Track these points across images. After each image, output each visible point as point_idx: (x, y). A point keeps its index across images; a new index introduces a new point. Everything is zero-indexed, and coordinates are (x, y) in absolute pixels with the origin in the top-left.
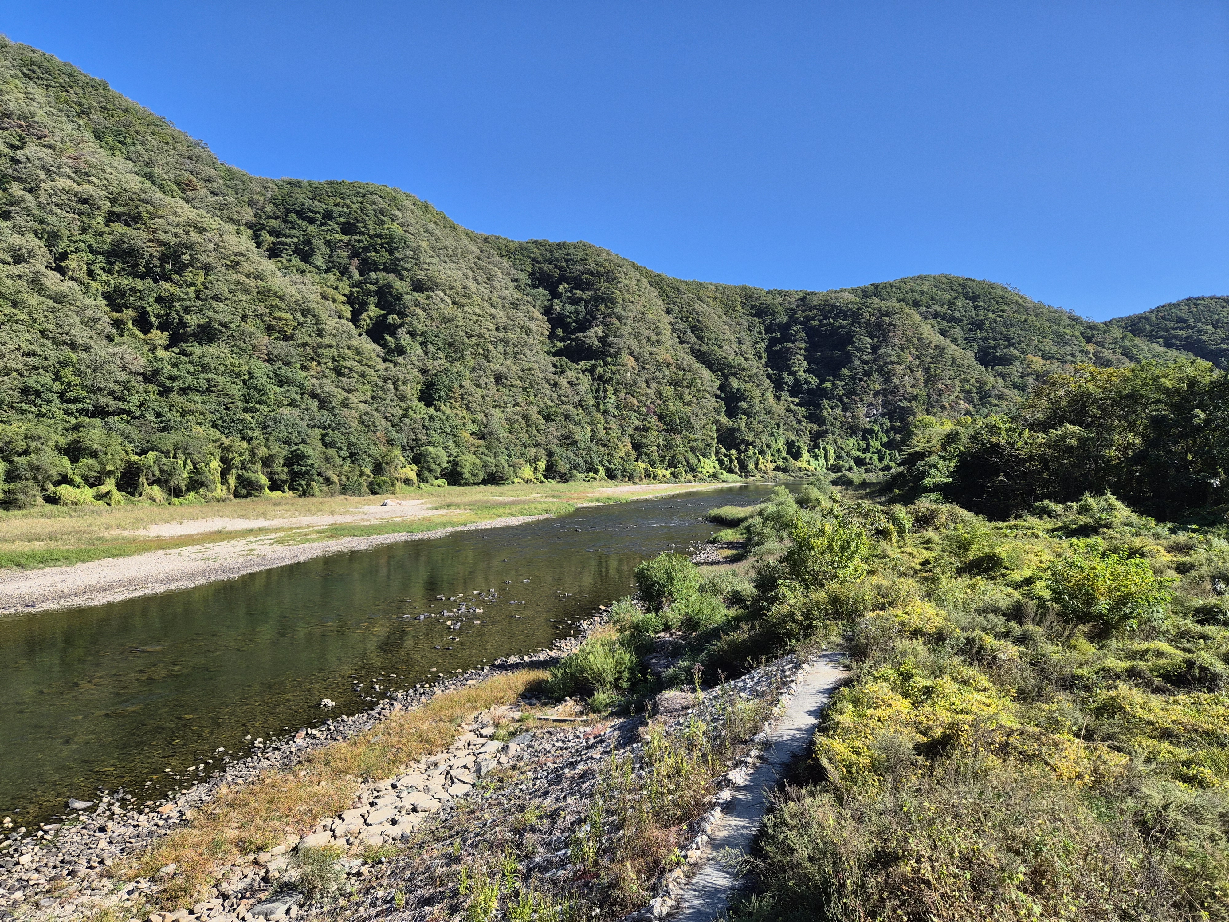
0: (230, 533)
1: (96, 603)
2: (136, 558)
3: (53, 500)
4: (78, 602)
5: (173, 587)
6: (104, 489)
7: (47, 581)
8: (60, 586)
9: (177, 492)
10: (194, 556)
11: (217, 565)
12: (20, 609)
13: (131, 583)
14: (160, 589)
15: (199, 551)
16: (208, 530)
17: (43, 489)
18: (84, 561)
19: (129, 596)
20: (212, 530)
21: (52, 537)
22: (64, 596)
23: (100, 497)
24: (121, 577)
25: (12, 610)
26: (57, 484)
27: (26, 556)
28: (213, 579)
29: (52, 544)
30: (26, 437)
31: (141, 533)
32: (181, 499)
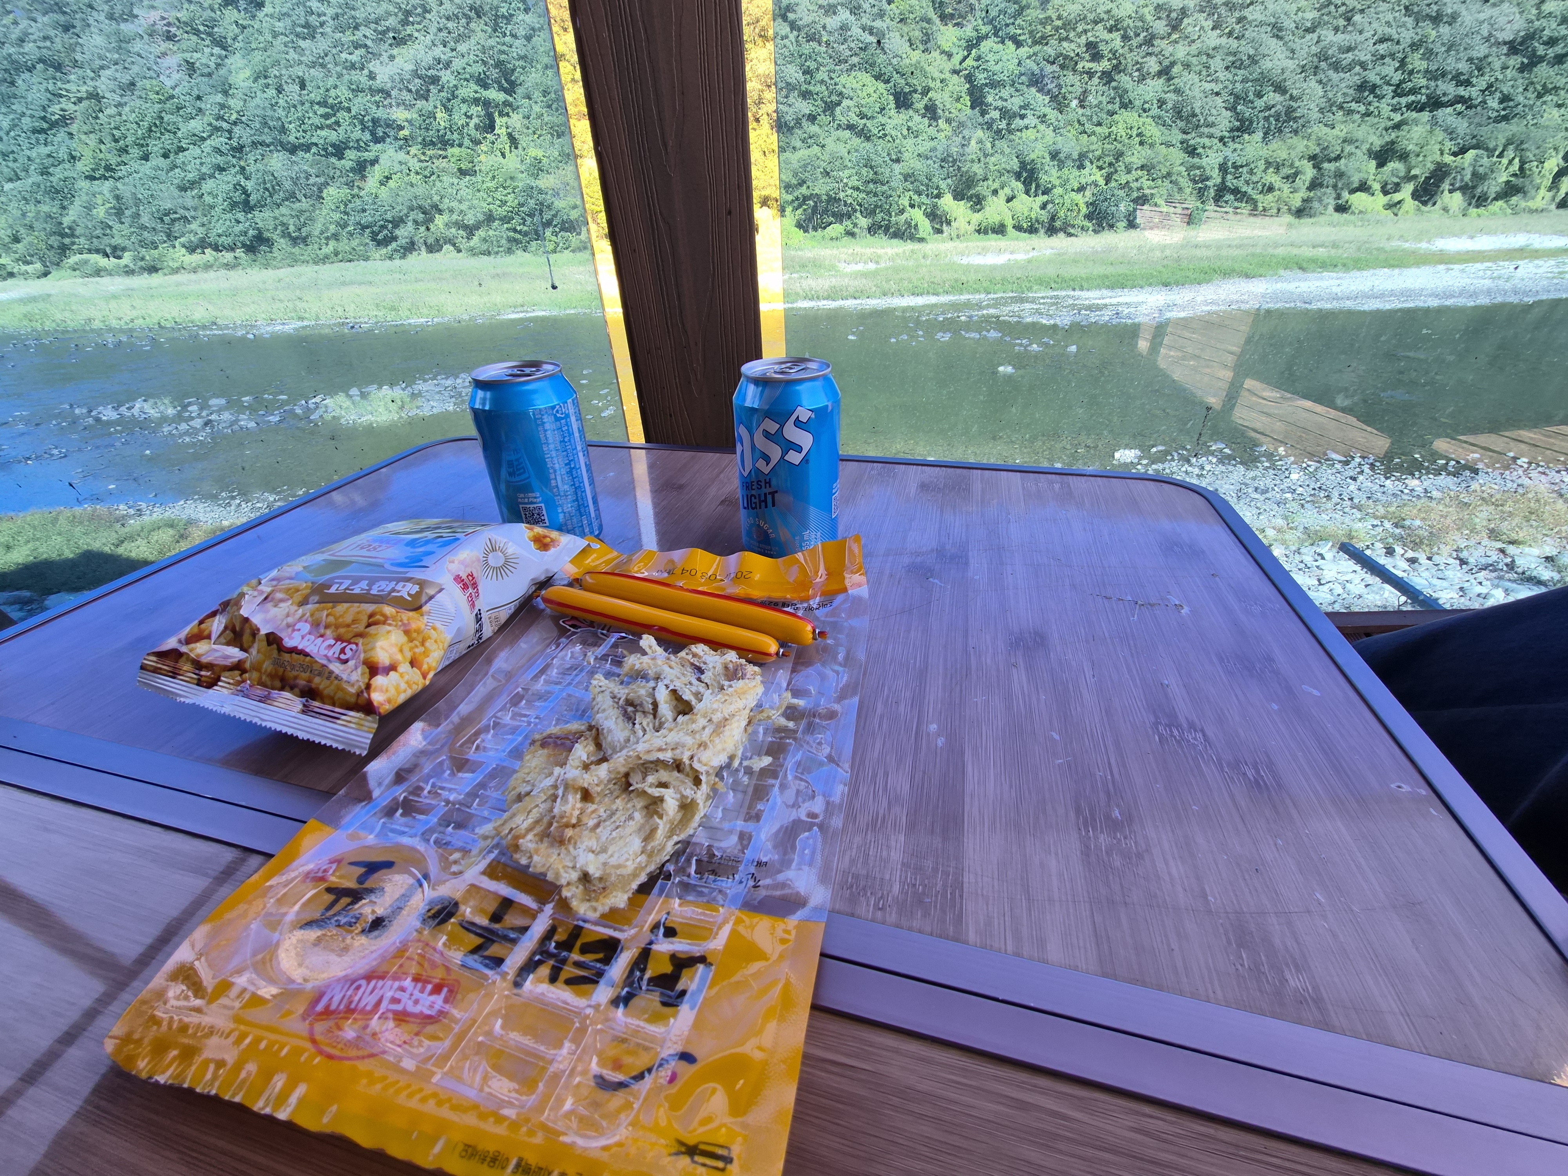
0: (1537, 251)
1: (1366, 308)
2: (1413, 271)
4: (1349, 304)
6: (1397, 197)
8: (1335, 289)
9: (1481, 201)
10: (1481, 273)
11: (1508, 286)
15: (1489, 268)
16: (1505, 246)
17: (1339, 197)
18: (1359, 269)
20: (1511, 247)
21: (1335, 245)
22: (1337, 298)
23: (1390, 206)
26: (1353, 191)
27: (1309, 260)
28: (1499, 299)
29: (1333, 251)
31: (1424, 245)
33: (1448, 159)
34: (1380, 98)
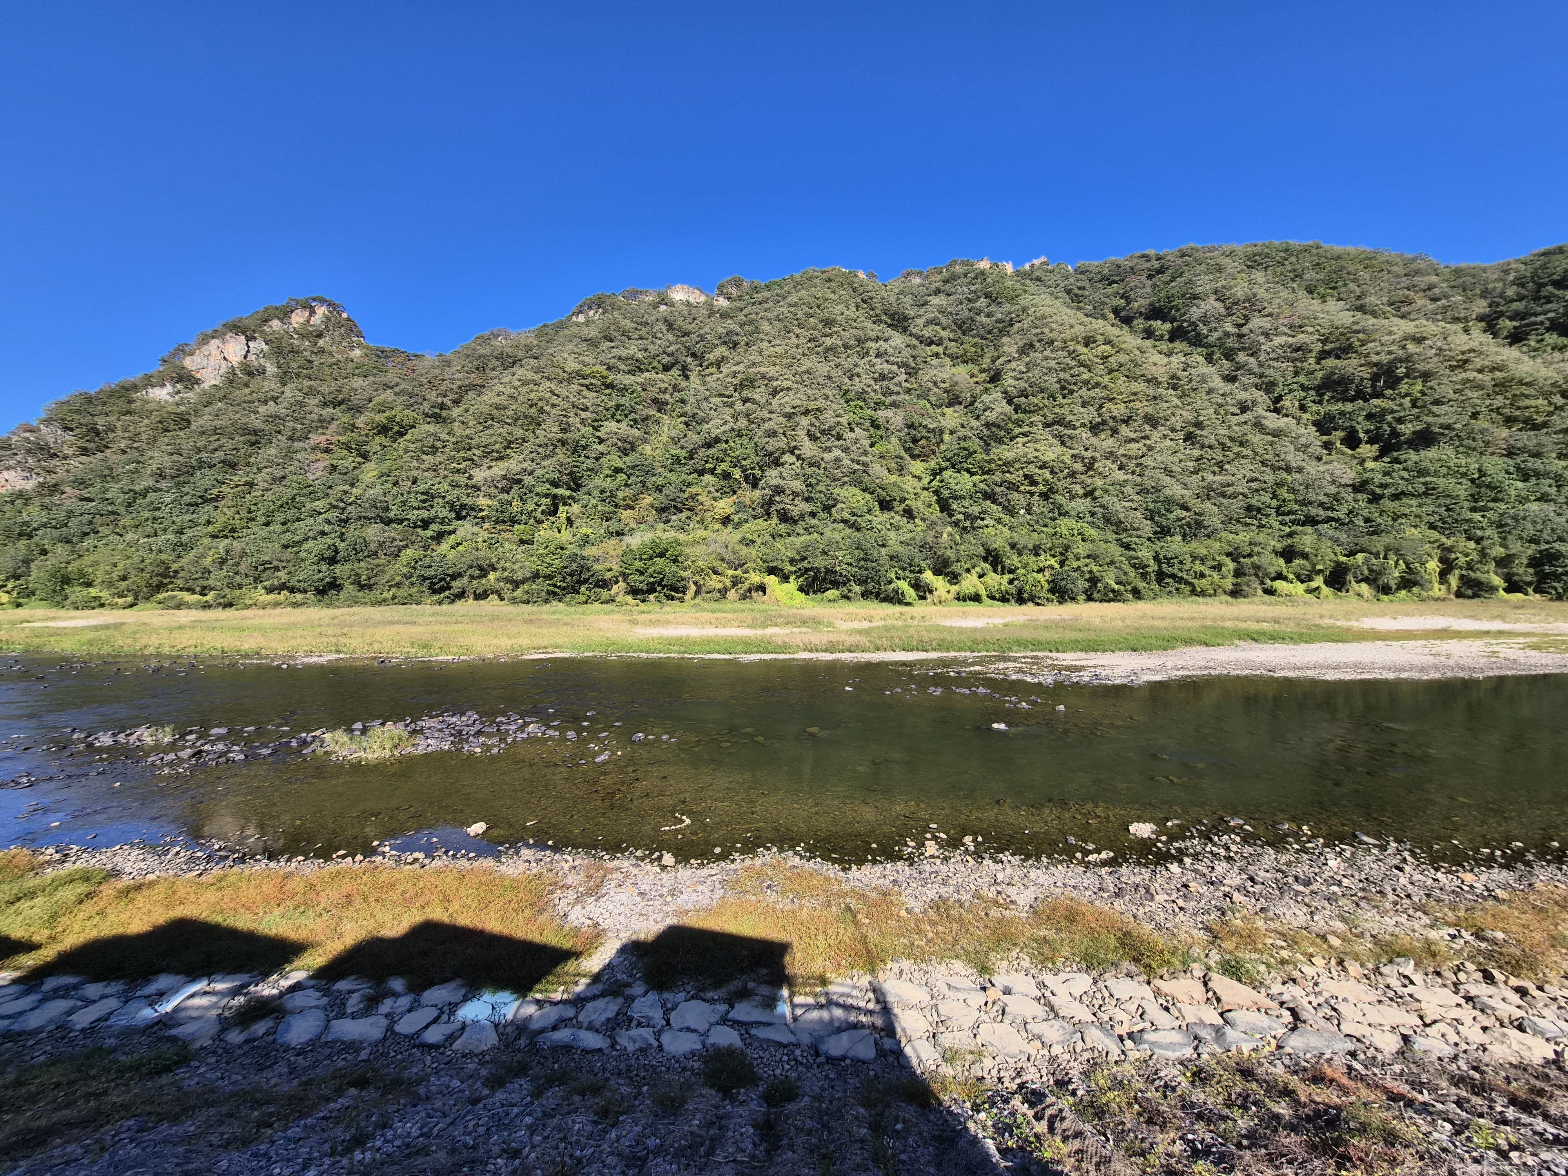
0: (1459, 632)
1: (1327, 677)
2: (1354, 646)
3: (1270, 592)
4: (1311, 674)
5: (1404, 675)
6: (1314, 585)
7: (1280, 654)
8: (1292, 660)
9: (1386, 590)
10: (1420, 650)
11: (1451, 662)
12: (1264, 672)
13: (1357, 666)
14: (1391, 676)
15: (1425, 646)
16: (1428, 627)
17: (1262, 583)
18: (1306, 642)
19: (1359, 677)
20: (1434, 628)
21: (1276, 621)
22: (1296, 668)
23: (1309, 591)
24: (1346, 659)
25: (1258, 672)
26: (1273, 579)
27: (1257, 632)
28: (1449, 674)
29: (1277, 626)
30: (1250, 544)
31: (1355, 624)
32: (1391, 597)
33: (1343, 559)
34: (1267, 516)
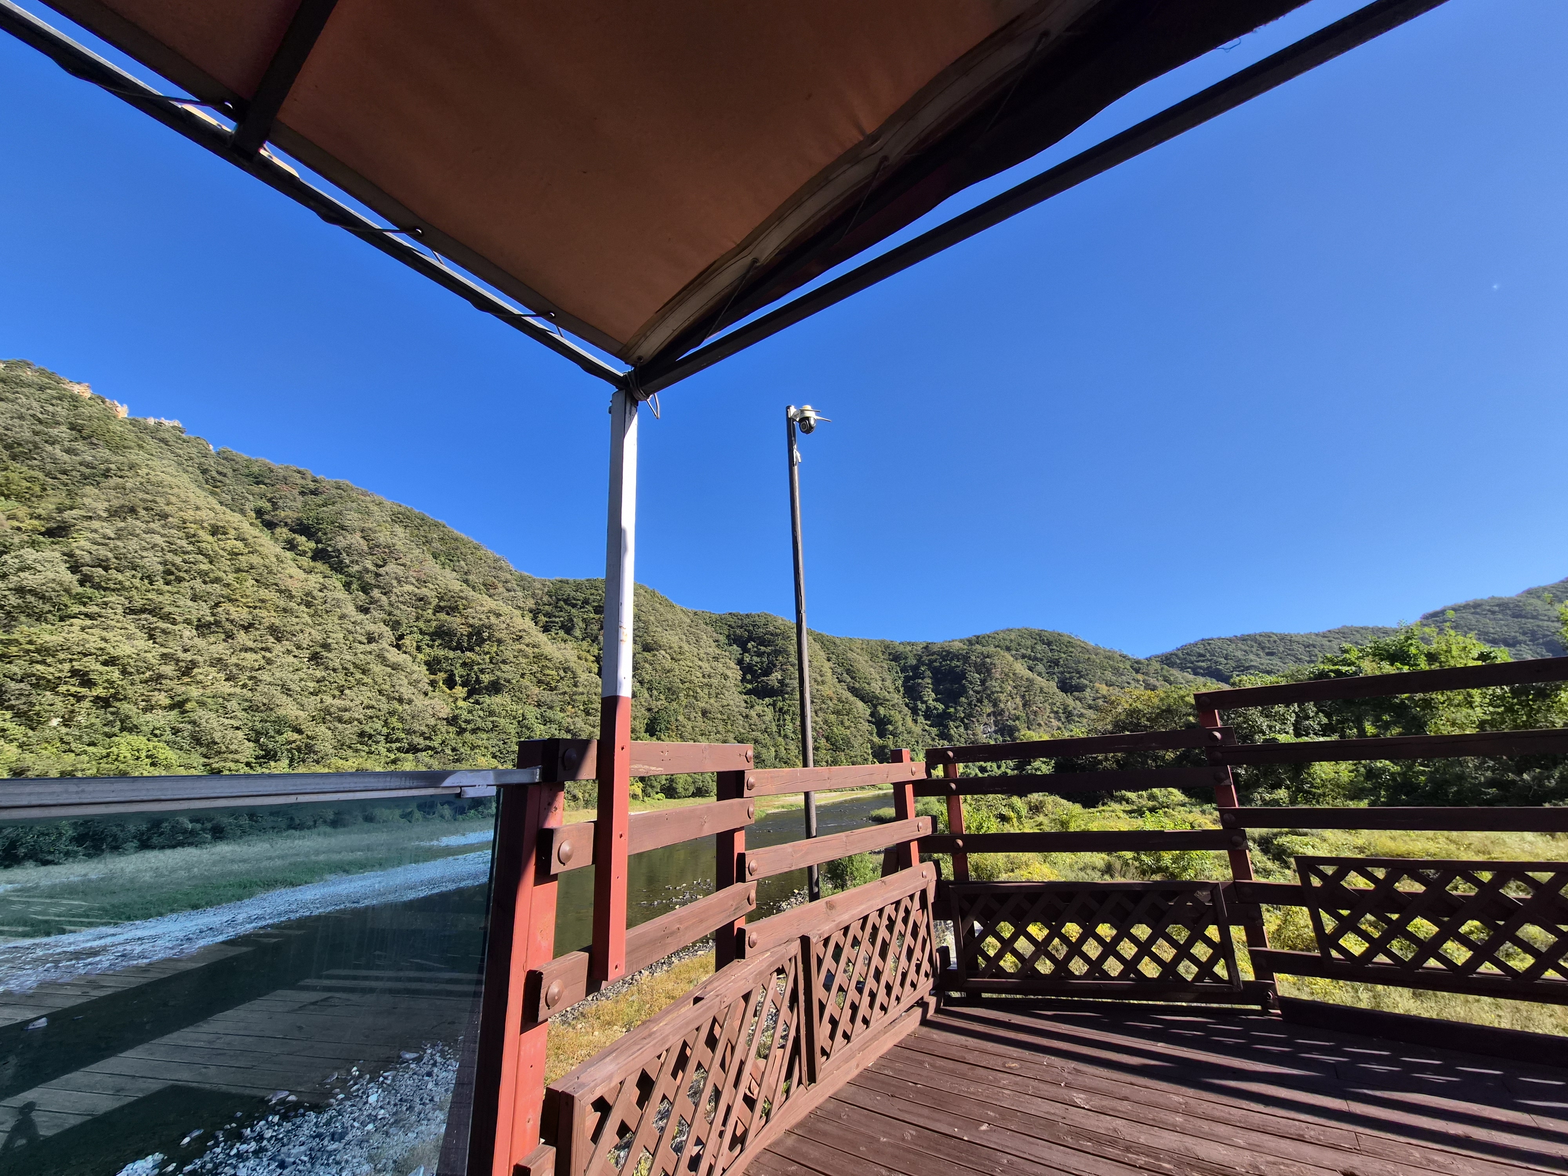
1: (405, 898)
2: (433, 863)
3: (369, 819)
5: (462, 884)
7: (368, 883)
8: (377, 887)
12: (348, 905)
13: (431, 883)
14: (452, 887)
18: (393, 866)
19: (430, 893)
22: (380, 894)
23: (403, 816)
24: (422, 878)
27: (351, 863)
31: (435, 843)
32: (464, 816)
34: (377, 742)
